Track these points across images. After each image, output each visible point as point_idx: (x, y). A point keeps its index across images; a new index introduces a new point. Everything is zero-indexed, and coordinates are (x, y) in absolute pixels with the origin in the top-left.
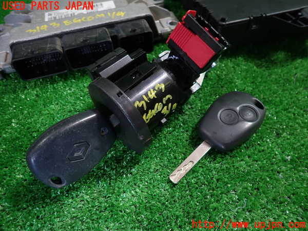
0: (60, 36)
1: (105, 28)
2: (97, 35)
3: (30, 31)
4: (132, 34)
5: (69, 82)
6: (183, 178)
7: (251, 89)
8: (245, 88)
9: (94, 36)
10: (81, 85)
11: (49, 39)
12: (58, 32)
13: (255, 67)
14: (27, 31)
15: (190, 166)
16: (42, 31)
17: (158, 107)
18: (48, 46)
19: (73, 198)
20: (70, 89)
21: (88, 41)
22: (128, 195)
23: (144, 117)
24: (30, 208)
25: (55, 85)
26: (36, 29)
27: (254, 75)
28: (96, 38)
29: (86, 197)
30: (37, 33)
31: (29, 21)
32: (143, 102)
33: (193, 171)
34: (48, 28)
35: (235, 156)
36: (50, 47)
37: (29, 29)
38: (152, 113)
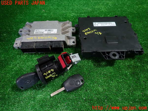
1: (49, 42)
4: (56, 47)
5: (36, 55)
6: (54, 96)
9: (45, 45)
14: (27, 38)
15: (57, 93)
17: (51, 75)
18: (32, 45)
19: (26, 92)
22: (39, 96)
23: (46, 77)
24: (16, 92)
26: (30, 38)
29: (29, 93)
30: (29, 40)
31: (29, 35)
32: (46, 74)
33: (58, 94)
34: (33, 38)
35: (70, 94)
38: (48, 77)
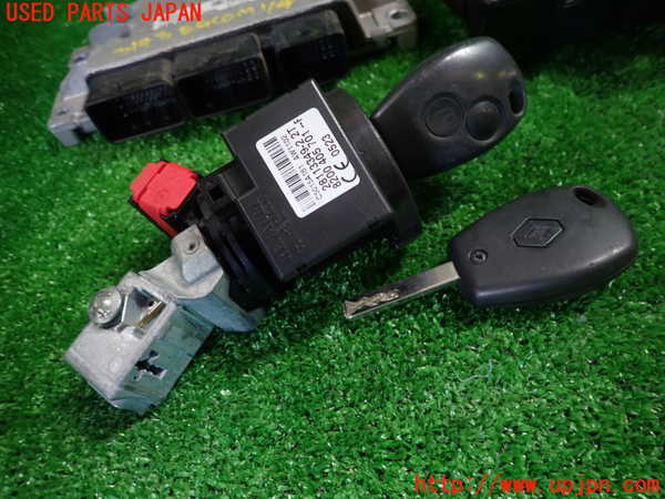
0: (170, 55)
1: (252, 34)
2: (236, 49)
3: (121, 50)
5: (189, 145)
7: (554, 140)
8: (541, 138)
9: (230, 50)
10: (209, 148)
11: (152, 63)
12: (167, 48)
13: (572, 95)
14: (115, 51)
16: (140, 50)
18: (149, 74)
20: (190, 157)
21: (218, 61)
25: (164, 151)
26: (130, 46)
27: (566, 111)
28: (234, 54)
30: (132, 53)
31: (125, 34)
34: (150, 43)
36: (150, 78)
37: (118, 47)
